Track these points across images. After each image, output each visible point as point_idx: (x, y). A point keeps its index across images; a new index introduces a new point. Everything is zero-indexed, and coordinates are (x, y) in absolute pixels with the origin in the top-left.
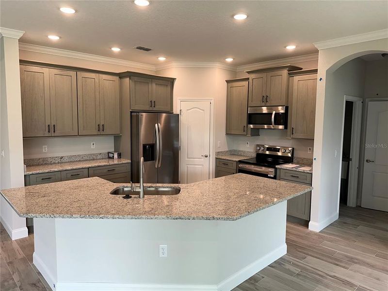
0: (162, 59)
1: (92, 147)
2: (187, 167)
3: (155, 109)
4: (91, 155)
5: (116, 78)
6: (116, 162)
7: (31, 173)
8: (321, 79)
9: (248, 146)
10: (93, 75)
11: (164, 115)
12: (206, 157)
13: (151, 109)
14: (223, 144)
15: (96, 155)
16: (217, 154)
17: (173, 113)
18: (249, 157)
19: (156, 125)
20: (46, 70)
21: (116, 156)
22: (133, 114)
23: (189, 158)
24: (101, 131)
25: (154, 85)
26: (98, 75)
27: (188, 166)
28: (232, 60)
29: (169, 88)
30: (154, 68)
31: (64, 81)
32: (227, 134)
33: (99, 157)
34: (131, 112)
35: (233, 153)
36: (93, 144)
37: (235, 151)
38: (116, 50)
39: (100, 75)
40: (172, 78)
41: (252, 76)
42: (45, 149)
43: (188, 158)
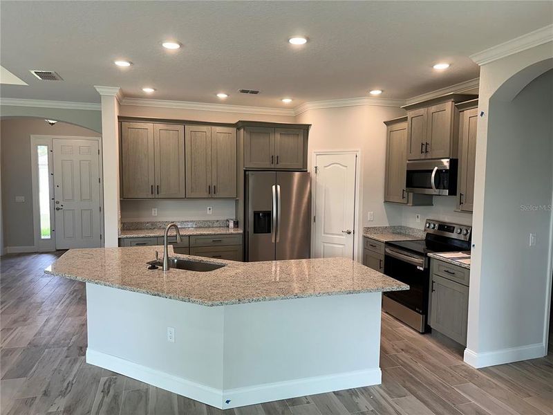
0: (287, 101)
1: (208, 213)
2: (324, 246)
3: (278, 166)
4: (207, 221)
5: (233, 130)
6: (232, 231)
7: (125, 236)
8: (482, 113)
9: (418, 221)
10: (204, 128)
11: (297, 174)
12: (349, 233)
13: (273, 166)
14: (379, 216)
15: (213, 222)
16: (367, 230)
17: (307, 171)
18: (416, 237)
19: (274, 187)
20: (149, 125)
21: (231, 224)
22: (247, 172)
23: (326, 234)
24: (212, 193)
25: (278, 136)
26: (209, 127)
27: (325, 244)
28: (380, 92)
29: (301, 138)
30: (293, 112)
31: (171, 136)
32: (385, 202)
33: (216, 224)
34: (245, 171)
35: (396, 230)
36: (210, 209)
37: (401, 227)
38: (222, 96)
39: (213, 127)
40: (305, 125)
41: (410, 114)
42: (155, 212)
43: (324, 233)
